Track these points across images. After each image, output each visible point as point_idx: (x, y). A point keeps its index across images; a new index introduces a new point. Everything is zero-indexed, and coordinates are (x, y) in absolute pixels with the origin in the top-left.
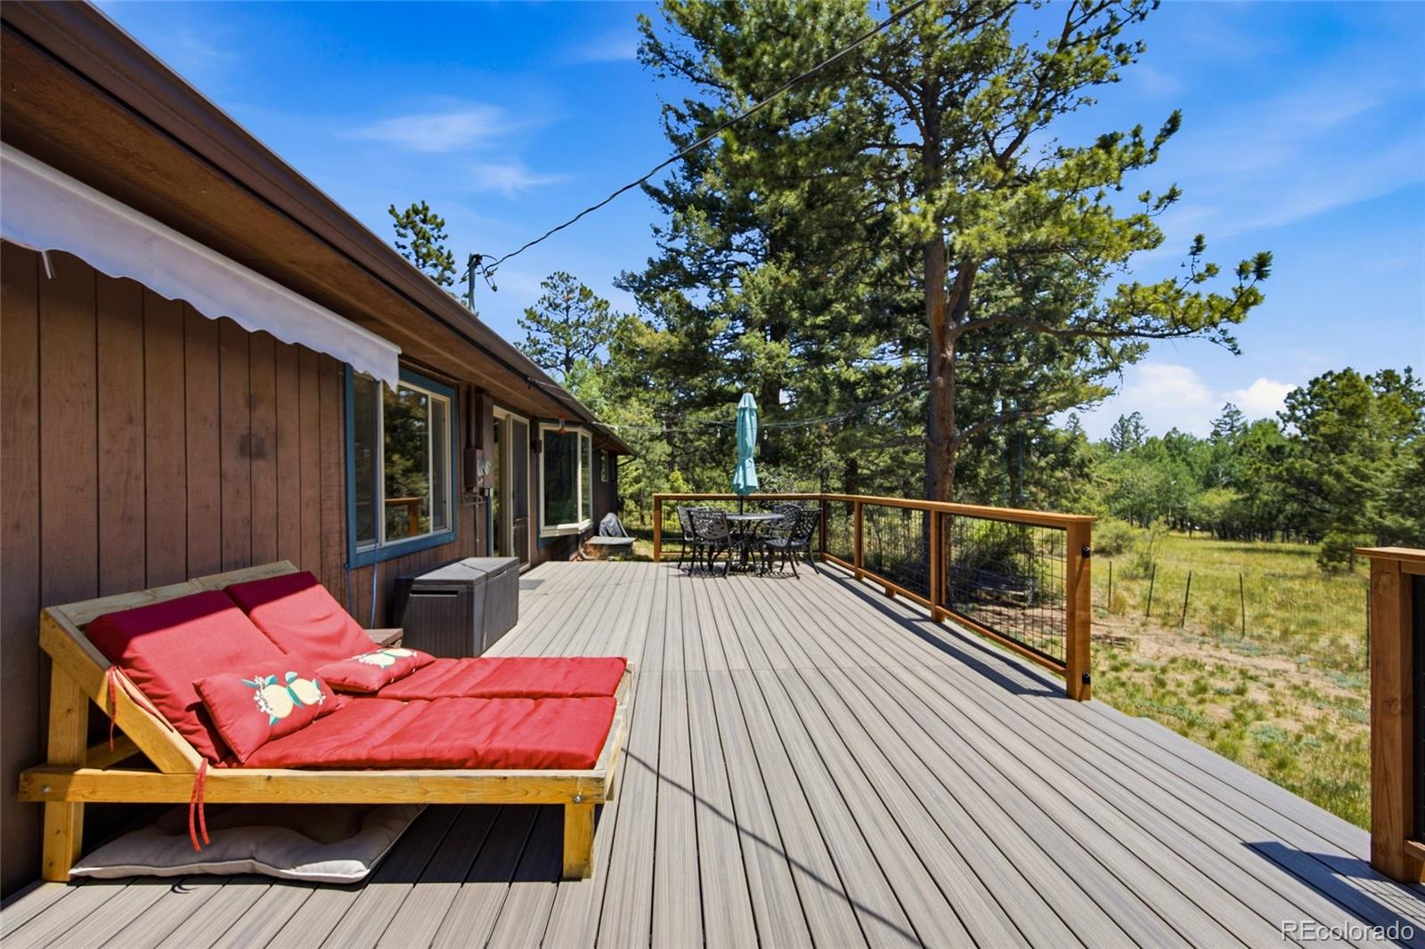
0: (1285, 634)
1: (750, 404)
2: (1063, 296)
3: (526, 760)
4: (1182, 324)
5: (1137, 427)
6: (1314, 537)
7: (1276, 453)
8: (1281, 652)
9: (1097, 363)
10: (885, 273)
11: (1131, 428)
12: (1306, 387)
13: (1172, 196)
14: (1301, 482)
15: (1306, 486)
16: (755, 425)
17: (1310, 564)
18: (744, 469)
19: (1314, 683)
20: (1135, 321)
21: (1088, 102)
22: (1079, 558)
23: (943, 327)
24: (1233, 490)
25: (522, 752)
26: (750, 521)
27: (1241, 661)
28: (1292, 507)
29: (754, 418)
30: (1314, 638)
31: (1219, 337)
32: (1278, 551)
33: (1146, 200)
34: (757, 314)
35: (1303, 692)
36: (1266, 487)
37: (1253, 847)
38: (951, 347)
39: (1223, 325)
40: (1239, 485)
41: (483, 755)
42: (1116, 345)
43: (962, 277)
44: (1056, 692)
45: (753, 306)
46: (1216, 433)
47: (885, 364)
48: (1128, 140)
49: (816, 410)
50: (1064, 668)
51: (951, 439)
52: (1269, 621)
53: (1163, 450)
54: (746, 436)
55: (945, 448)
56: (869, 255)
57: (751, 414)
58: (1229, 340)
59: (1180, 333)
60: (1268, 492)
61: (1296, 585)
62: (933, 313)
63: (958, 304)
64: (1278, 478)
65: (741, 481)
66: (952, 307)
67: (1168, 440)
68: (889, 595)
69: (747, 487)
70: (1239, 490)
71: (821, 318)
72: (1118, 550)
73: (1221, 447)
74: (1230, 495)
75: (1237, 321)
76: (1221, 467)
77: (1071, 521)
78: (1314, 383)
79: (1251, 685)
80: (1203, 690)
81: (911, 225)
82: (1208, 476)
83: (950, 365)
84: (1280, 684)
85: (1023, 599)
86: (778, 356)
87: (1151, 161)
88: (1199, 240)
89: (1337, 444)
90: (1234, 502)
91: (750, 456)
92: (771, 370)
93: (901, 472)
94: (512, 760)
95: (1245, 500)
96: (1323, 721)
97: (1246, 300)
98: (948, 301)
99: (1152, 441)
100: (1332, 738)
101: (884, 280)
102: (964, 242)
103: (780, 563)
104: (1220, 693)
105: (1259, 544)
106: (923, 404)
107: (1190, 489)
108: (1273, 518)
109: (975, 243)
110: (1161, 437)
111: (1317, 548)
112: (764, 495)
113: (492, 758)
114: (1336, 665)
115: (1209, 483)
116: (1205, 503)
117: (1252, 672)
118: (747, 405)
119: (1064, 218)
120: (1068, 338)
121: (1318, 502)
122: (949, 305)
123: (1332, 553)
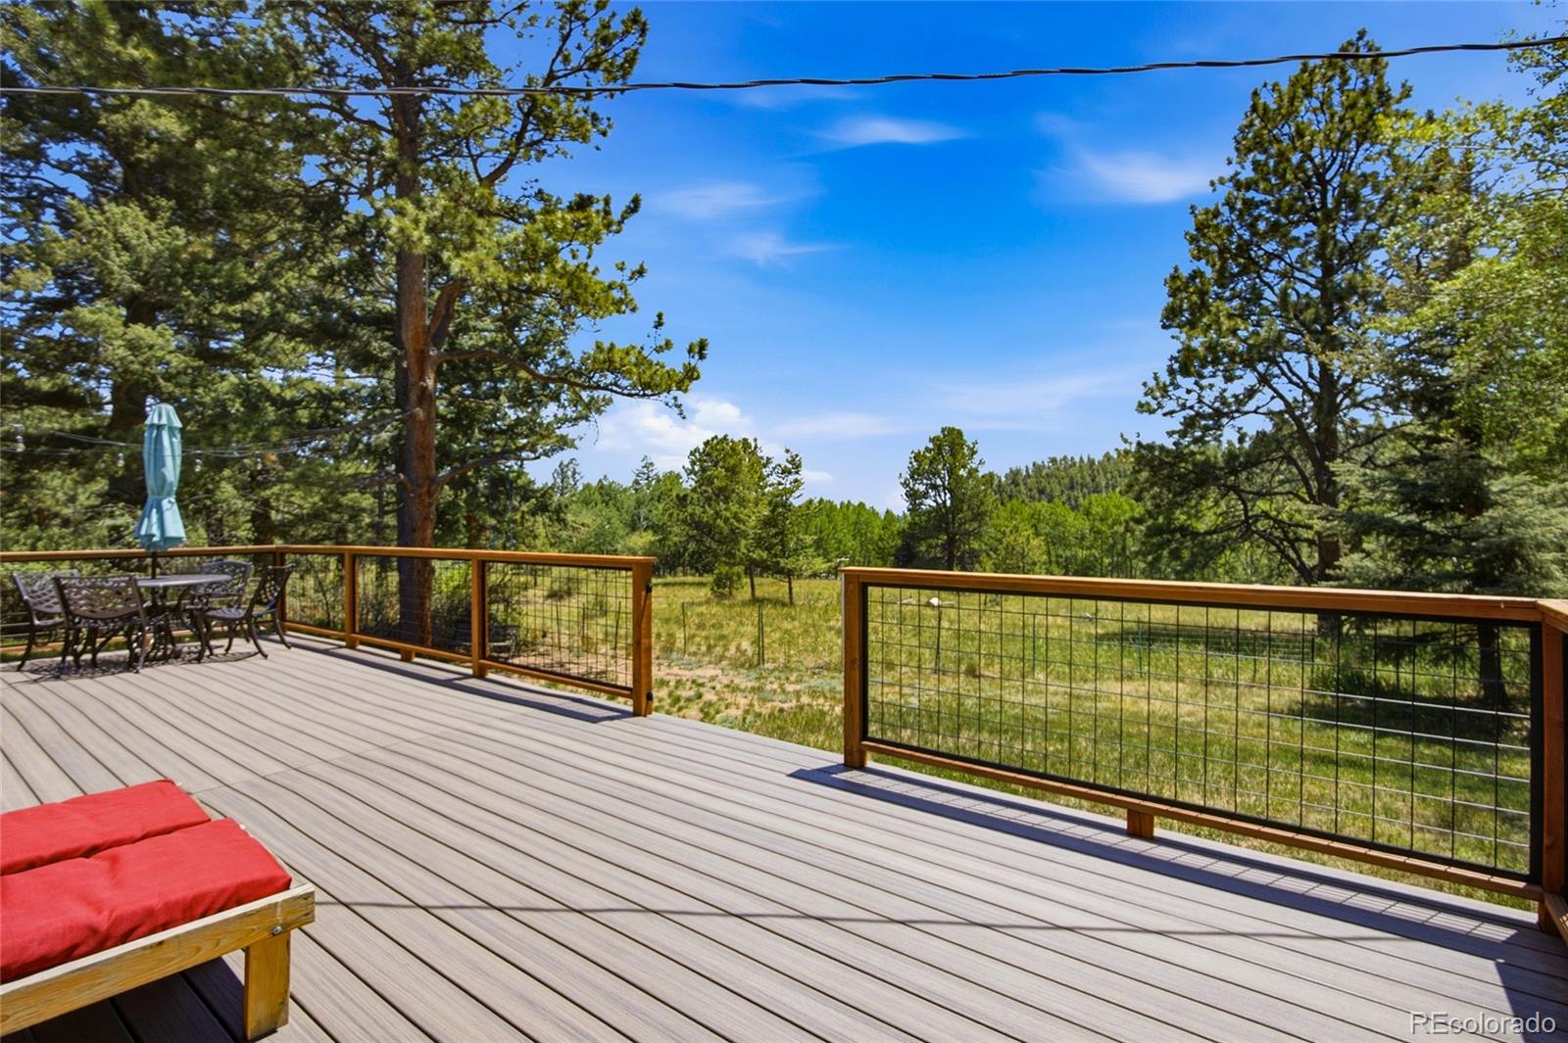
0: (710, 648)
1: (169, 418)
2: (542, 340)
3: (185, 911)
4: (648, 387)
5: (574, 473)
6: (707, 569)
7: (682, 500)
8: (710, 663)
9: (570, 412)
10: (340, 270)
11: (569, 473)
12: (701, 447)
13: (641, 272)
14: (697, 524)
15: (702, 528)
16: (178, 452)
17: (704, 593)
18: (160, 512)
19: (736, 681)
20: (610, 378)
21: (564, 153)
22: (643, 593)
23: (423, 352)
24: (650, 532)
25: (177, 903)
26: (166, 588)
27: (686, 674)
28: (692, 546)
29: (177, 441)
30: (726, 648)
31: (672, 402)
32: (684, 584)
33: (622, 269)
34: (122, 280)
35: (734, 689)
36: (676, 529)
37: (792, 775)
38: (432, 376)
39: (674, 393)
40: (654, 528)
41: (108, 930)
42: (585, 395)
43: (445, 299)
44: (624, 714)
45: (116, 268)
46: (637, 482)
47: (312, 379)
48: (600, 206)
49: (250, 434)
50: (631, 693)
51: (432, 480)
52: (697, 639)
53: (597, 496)
54: (163, 465)
55: (425, 489)
56: (318, 240)
57: (172, 435)
58: (679, 406)
59: (644, 395)
60: (677, 534)
61: (703, 609)
62: (410, 334)
63: (439, 328)
64: (684, 521)
65: (155, 530)
66: (433, 330)
67: (601, 487)
68: (407, 658)
69: (166, 539)
70: (655, 532)
71: (238, 307)
72: (569, 593)
73: (641, 495)
74: (649, 537)
75: (686, 391)
76: (643, 511)
77: (637, 563)
78: (707, 443)
79: (702, 690)
80: (678, 700)
81: (402, 230)
82: (633, 521)
83: (430, 395)
84: (718, 687)
85: (507, 649)
86: (151, 347)
87: (618, 232)
88: (660, 316)
89: (723, 494)
90: (652, 543)
91: (169, 495)
92: (136, 367)
93: (335, 516)
94: (161, 920)
95: (660, 541)
96: (751, 705)
97: (691, 374)
98: (428, 322)
99: (587, 487)
100: (760, 715)
101: (337, 278)
102: (463, 266)
103: (225, 642)
104: (689, 700)
105: (669, 579)
106: (393, 437)
107: (621, 532)
108: (681, 555)
109: (475, 270)
110: (594, 484)
111: (708, 578)
112: (126, 550)
113: (125, 927)
114: (742, 666)
115: (633, 527)
116: (631, 544)
117: (700, 681)
118: (164, 421)
119: (558, 266)
120: (545, 381)
121: (708, 541)
122: (429, 327)
123: (719, 583)
